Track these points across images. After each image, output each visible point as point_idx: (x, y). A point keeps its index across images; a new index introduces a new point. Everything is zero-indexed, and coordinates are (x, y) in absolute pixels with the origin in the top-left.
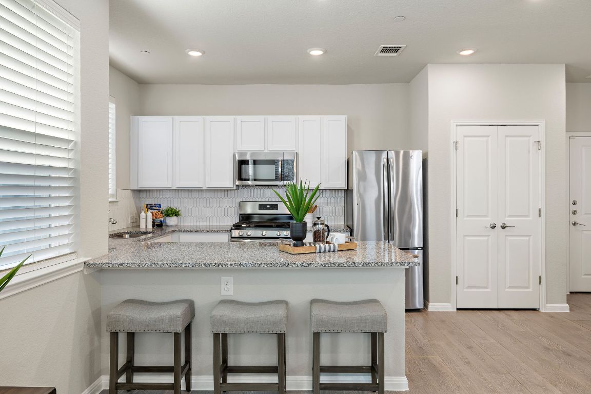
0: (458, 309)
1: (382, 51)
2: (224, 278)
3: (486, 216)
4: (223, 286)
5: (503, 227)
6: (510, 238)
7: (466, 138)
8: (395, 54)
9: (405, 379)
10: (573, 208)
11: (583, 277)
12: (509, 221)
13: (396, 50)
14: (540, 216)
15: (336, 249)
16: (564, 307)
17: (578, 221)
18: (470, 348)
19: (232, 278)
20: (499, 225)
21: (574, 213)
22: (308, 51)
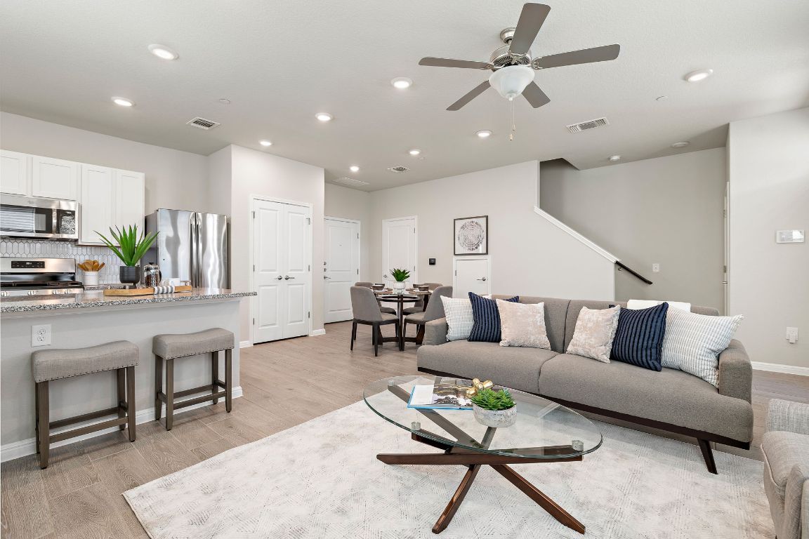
0: (254, 344)
1: (196, 122)
2: (37, 328)
3: (274, 270)
4: (35, 336)
5: (287, 279)
6: (290, 286)
7: (261, 210)
8: (207, 128)
9: (240, 387)
10: (325, 267)
11: (329, 313)
12: (290, 274)
13: (209, 125)
14: (309, 270)
15: (174, 291)
16: (322, 331)
17: (326, 276)
18: (274, 363)
19: (50, 326)
20: (284, 277)
21: (325, 270)
22: (113, 98)
